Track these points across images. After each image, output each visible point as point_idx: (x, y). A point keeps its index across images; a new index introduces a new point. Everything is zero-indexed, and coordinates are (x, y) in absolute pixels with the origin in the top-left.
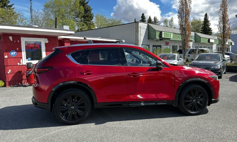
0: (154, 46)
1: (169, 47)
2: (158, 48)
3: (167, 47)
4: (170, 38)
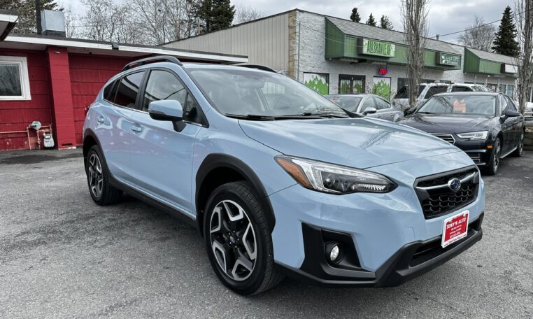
0: (342, 77)
1: (387, 81)
2: (355, 83)
3: (382, 81)
4: (387, 56)
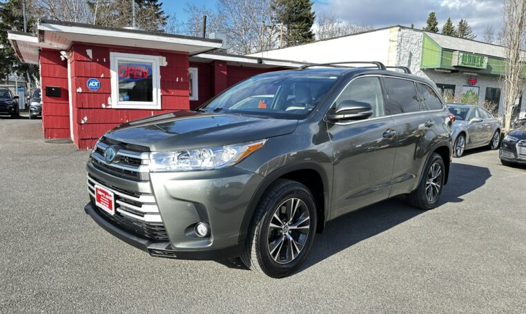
2: (445, 90)
3: (471, 91)
4: (480, 67)
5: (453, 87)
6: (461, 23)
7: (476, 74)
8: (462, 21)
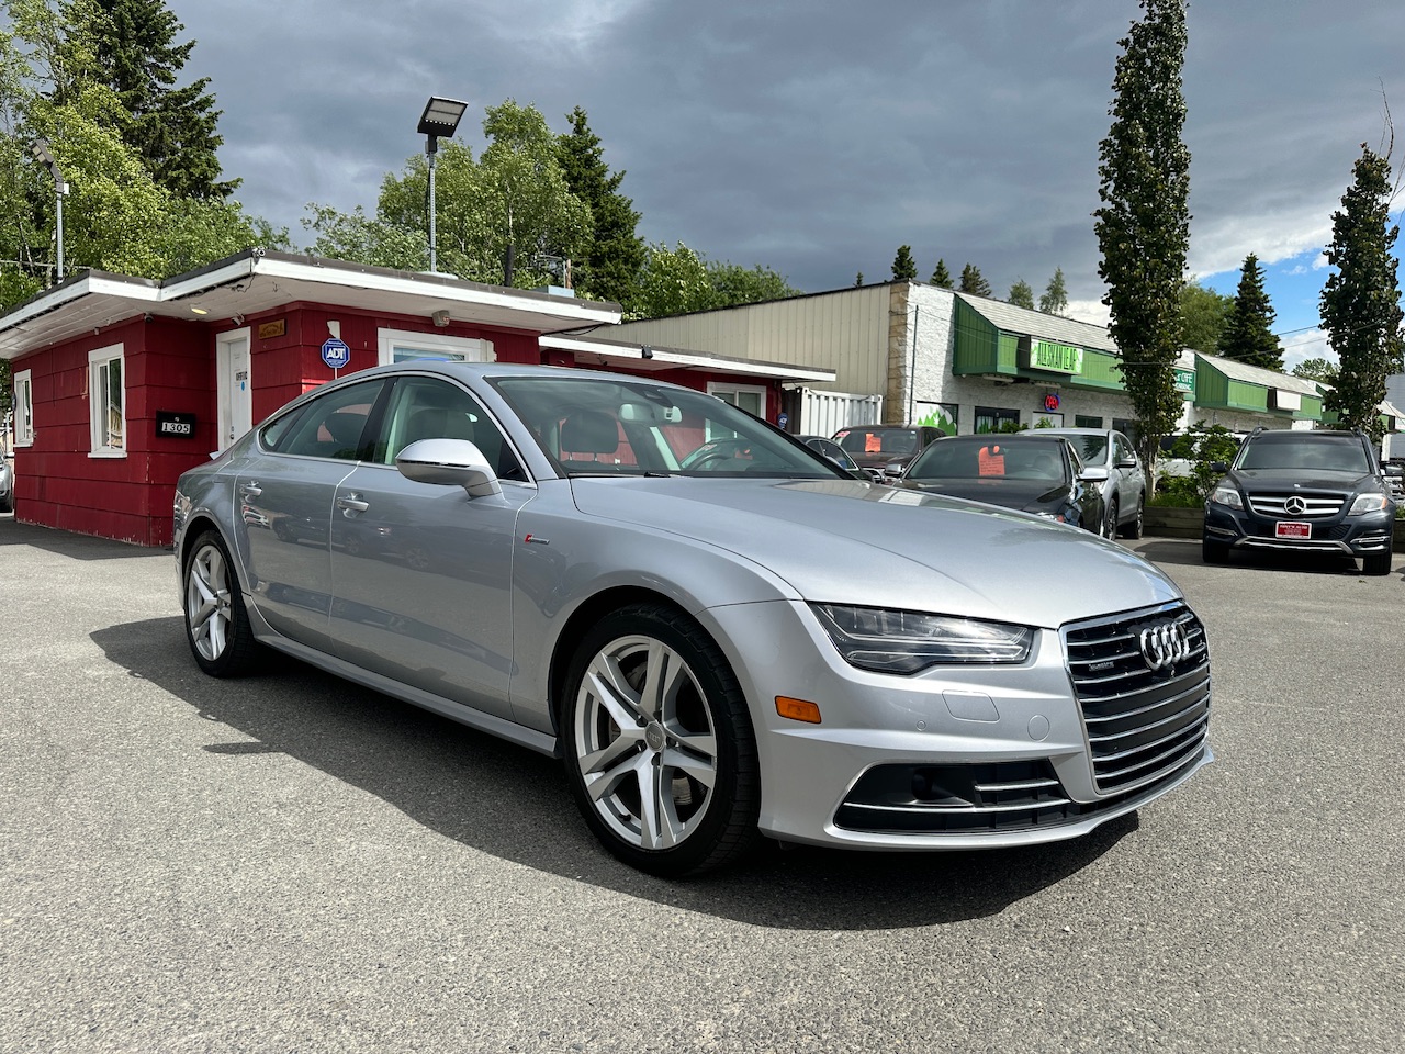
0: (980, 412)
1: (1057, 422)
2: (1001, 422)
3: (1047, 421)
4: (1068, 371)
5: (1015, 415)
6: (964, 273)
7: (1059, 386)
8: (968, 268)
